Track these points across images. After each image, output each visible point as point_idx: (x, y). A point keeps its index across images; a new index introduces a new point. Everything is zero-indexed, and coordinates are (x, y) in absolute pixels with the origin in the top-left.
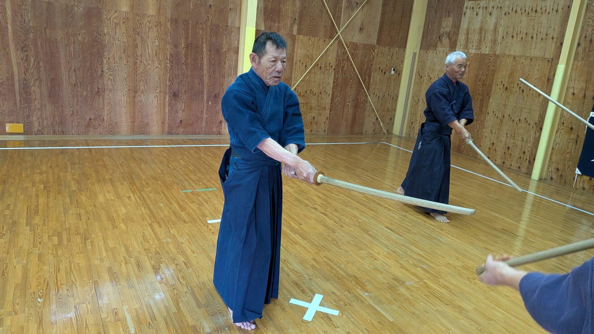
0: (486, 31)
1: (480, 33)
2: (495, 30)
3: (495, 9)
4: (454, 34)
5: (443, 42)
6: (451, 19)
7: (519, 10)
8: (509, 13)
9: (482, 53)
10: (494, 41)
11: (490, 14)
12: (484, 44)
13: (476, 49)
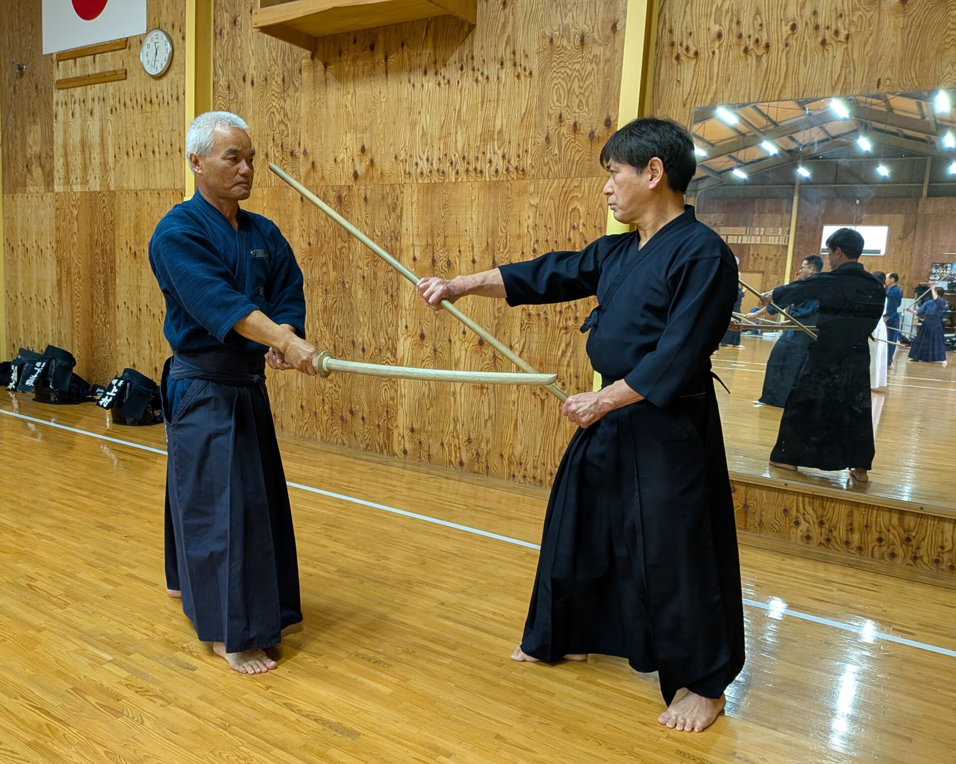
0: (89, 147)
1: (83, 152)
2: (103, 144)
3: (96, 102)
4: (47, 159)
5: (34, 174)
6: (38, 127)
7: (128, 103)
8: (116, 109)
9: (91, 190)
10: (104, 165)
11: (91, 113)
12: (90, 171)
13: (82, 183)
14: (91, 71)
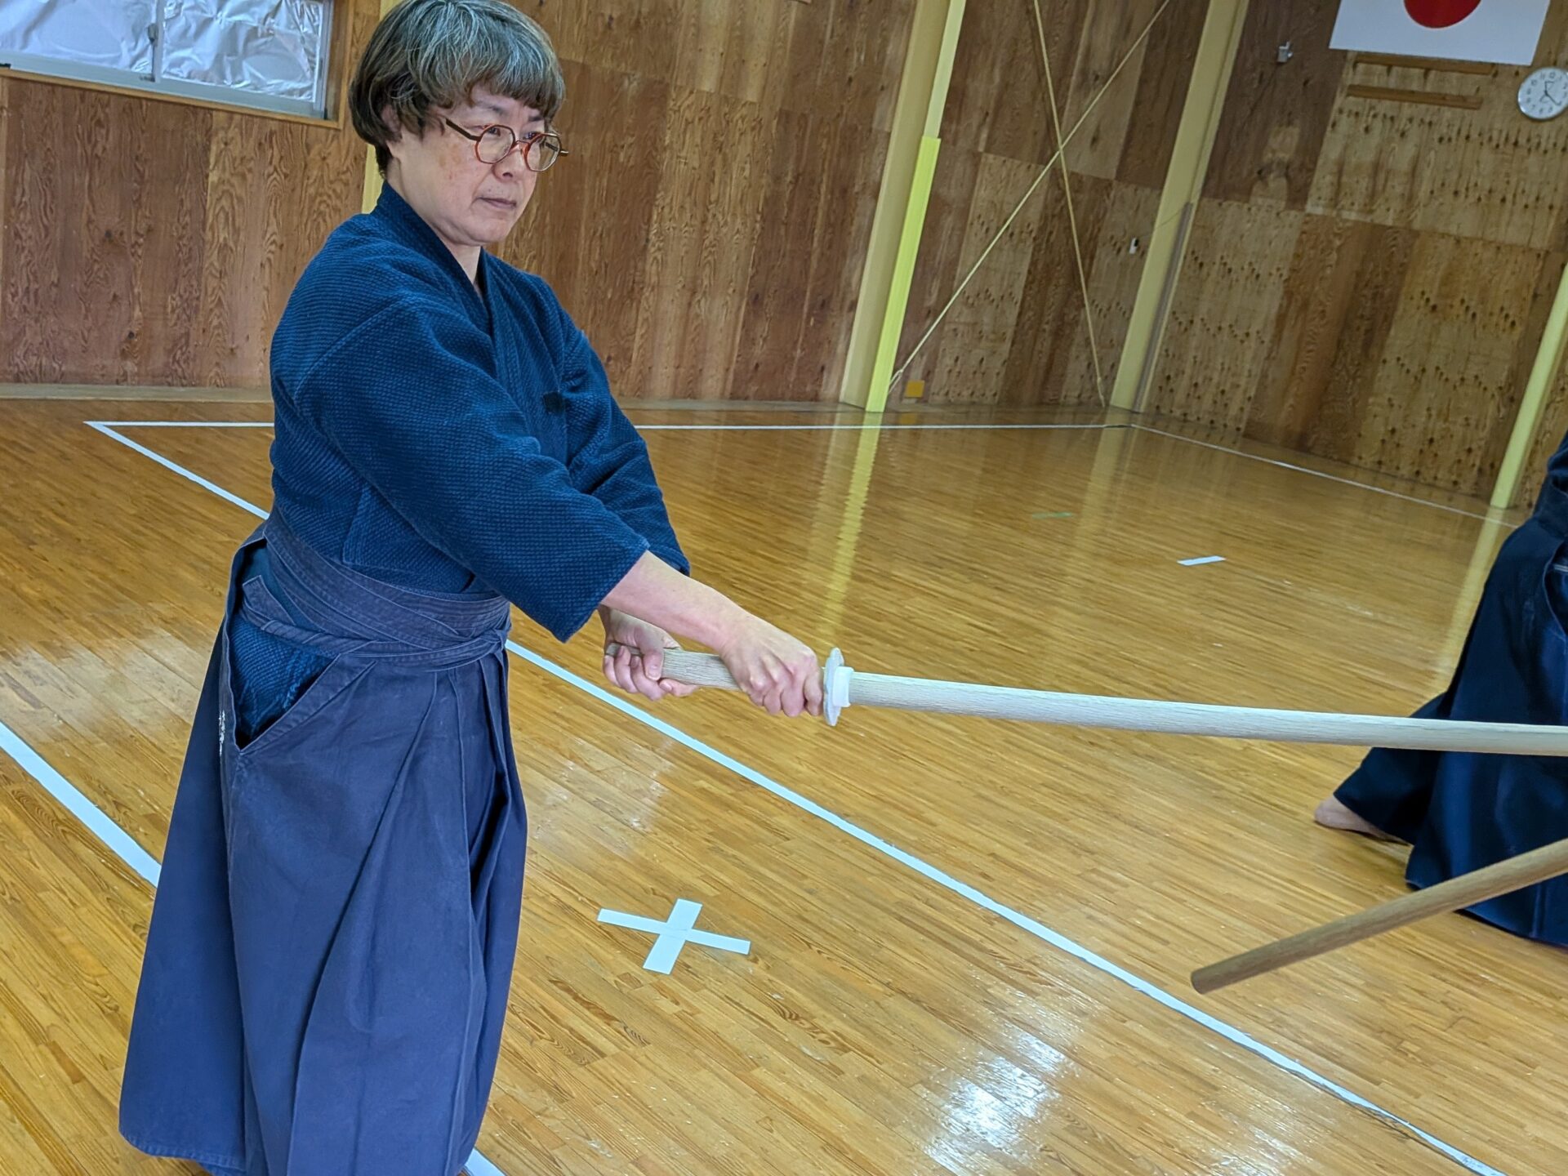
0: (1388, 172)
1: (1375, 174)
2: (1414, 172)
3: (1415, 124)
4: (1300, 170)
5: (1270, 184)
6: (1295, 131)
7: (1475, 136)
8: (1450, 140)
9: (1375, 222)
10: (1410, 199)
11: (1403, 134)
12: (1381, 201)
13: (1360, 211)
14: (1415, 87)
